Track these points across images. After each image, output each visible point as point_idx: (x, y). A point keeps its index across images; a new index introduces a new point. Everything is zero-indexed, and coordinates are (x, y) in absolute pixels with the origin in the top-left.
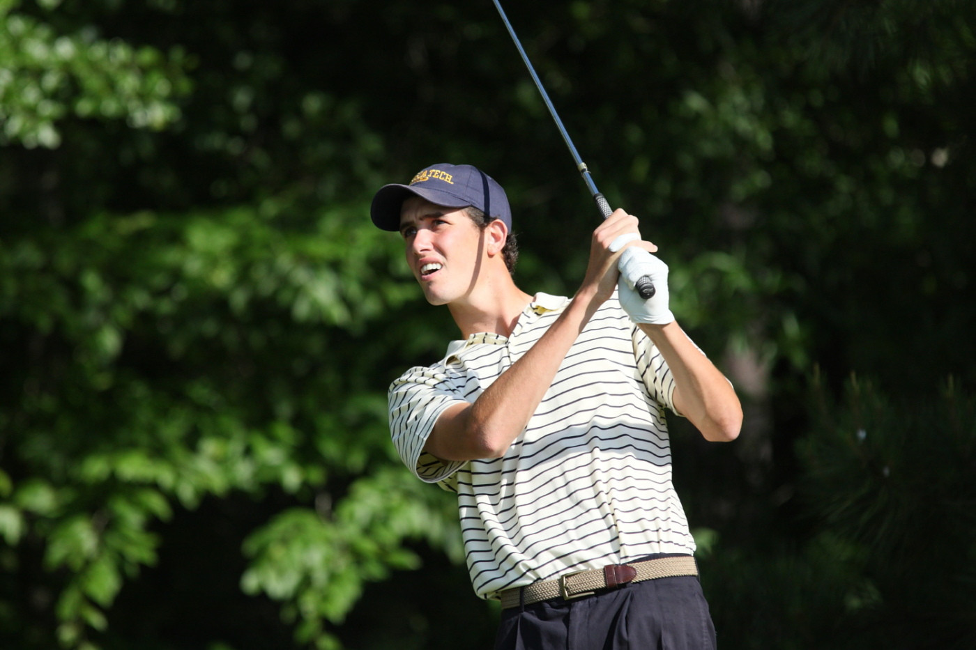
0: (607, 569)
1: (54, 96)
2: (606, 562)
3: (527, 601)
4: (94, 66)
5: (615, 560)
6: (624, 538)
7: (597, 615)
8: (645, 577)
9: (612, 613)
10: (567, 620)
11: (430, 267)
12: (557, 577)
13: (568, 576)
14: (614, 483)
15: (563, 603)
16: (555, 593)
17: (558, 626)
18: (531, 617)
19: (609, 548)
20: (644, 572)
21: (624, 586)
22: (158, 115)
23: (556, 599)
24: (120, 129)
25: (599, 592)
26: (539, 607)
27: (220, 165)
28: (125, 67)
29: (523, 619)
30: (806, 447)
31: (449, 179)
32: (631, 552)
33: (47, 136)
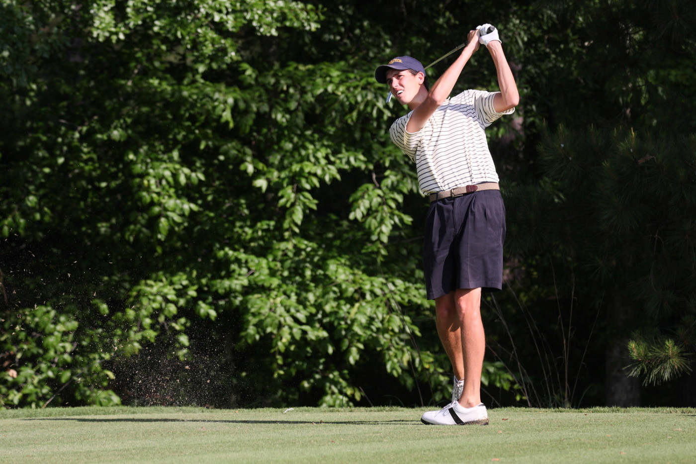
0: (468, 187)
1: (277, 20)
2: (467, 184)
3: (439, 199)
4: (290, 9)
5: (470, 183)
6: (473, 176)
7: (463, 203)
8: (481, 189)
9: (469, 201)
10: (453, 204)
11: (399, 92)
12: (450, 189)
13: (453, 189)
14: (471, 152)
15: (452, 198)
16: (449, 195)
17: (450, 207)
18: (440, 204)
19: (469, 179)
20: (480, 188)
21: (473, 192)
22: (314, 26)
23: (449, 197)
24: (300, 32)
25: (464, 194)
26: (443, 200)
27: (333, 45)
28: (302, 10)
29: (438, 205)
30: (540, 148)
31: (400, 61)
32: (476, 181)
33: (274, 32)
